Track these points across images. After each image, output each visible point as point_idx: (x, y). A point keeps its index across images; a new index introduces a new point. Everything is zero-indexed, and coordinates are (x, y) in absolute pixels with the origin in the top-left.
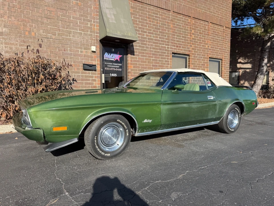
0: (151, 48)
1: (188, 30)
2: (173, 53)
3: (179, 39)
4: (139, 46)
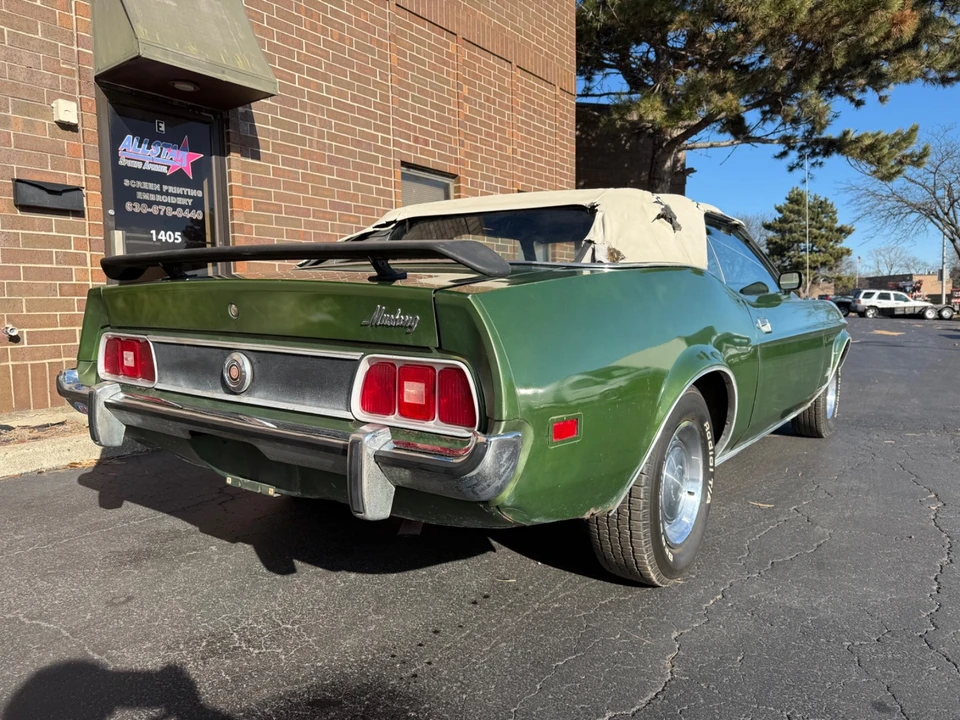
0: (321, 135)
1: (447, 83)
2: (404, 164)
3: (422, 111)
4: (276, 122)
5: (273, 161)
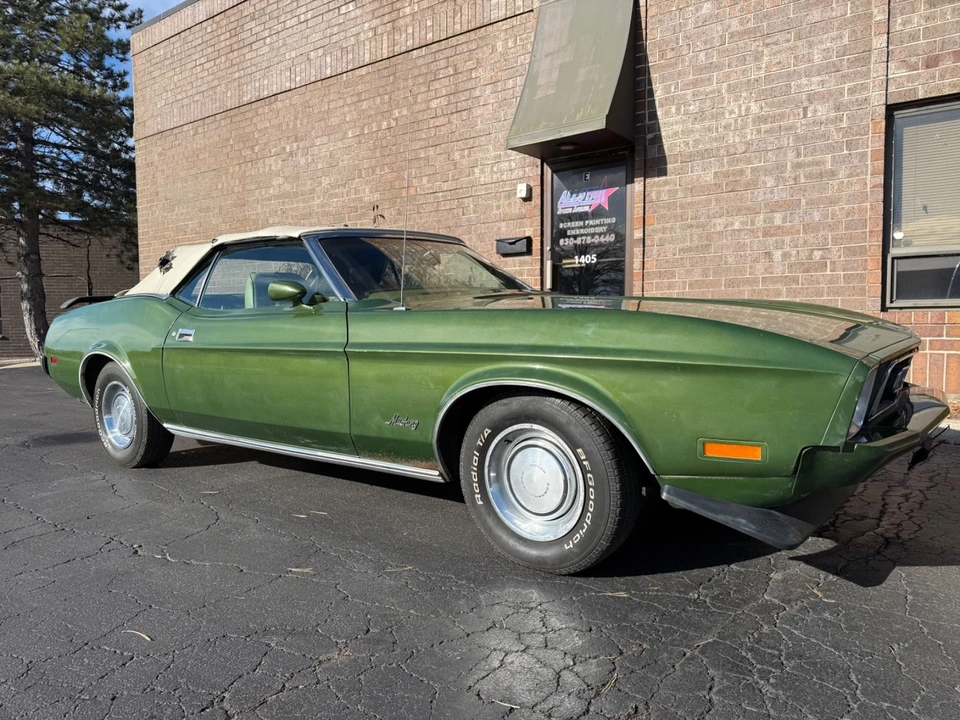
5: (681, 172)
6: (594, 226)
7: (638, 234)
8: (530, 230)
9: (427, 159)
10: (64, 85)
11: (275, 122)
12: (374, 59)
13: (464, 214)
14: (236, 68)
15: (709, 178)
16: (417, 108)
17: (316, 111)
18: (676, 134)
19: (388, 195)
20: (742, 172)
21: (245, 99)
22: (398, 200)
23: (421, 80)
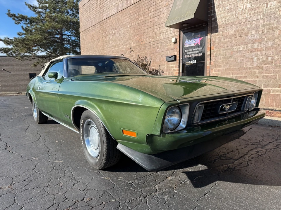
5: (223, 31)
6: (196, 51)
7: (209, 53)
8: (176, 53)
9: (148, 32)
10: (67, 19)
11: (110, 24)
12: (134, 2)
13: (157, 49)
14: (101, 10)
15: (232, 32)
16: (145, 16)
17: (120, 20)
18: (221, 17)
19: (138, 44)
20: (244, 29)
21: (103, 18)
22: (140, 45)
23: (147, 7)
